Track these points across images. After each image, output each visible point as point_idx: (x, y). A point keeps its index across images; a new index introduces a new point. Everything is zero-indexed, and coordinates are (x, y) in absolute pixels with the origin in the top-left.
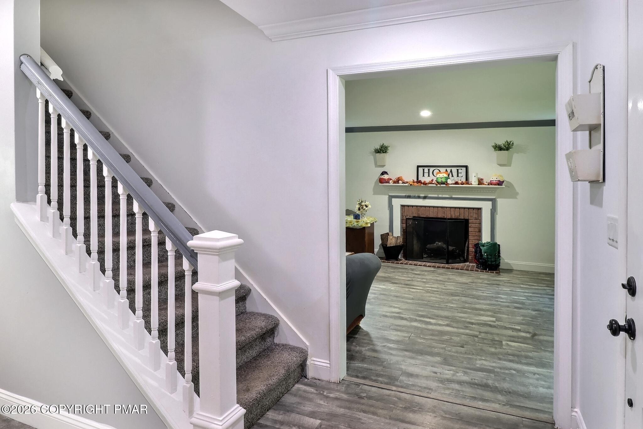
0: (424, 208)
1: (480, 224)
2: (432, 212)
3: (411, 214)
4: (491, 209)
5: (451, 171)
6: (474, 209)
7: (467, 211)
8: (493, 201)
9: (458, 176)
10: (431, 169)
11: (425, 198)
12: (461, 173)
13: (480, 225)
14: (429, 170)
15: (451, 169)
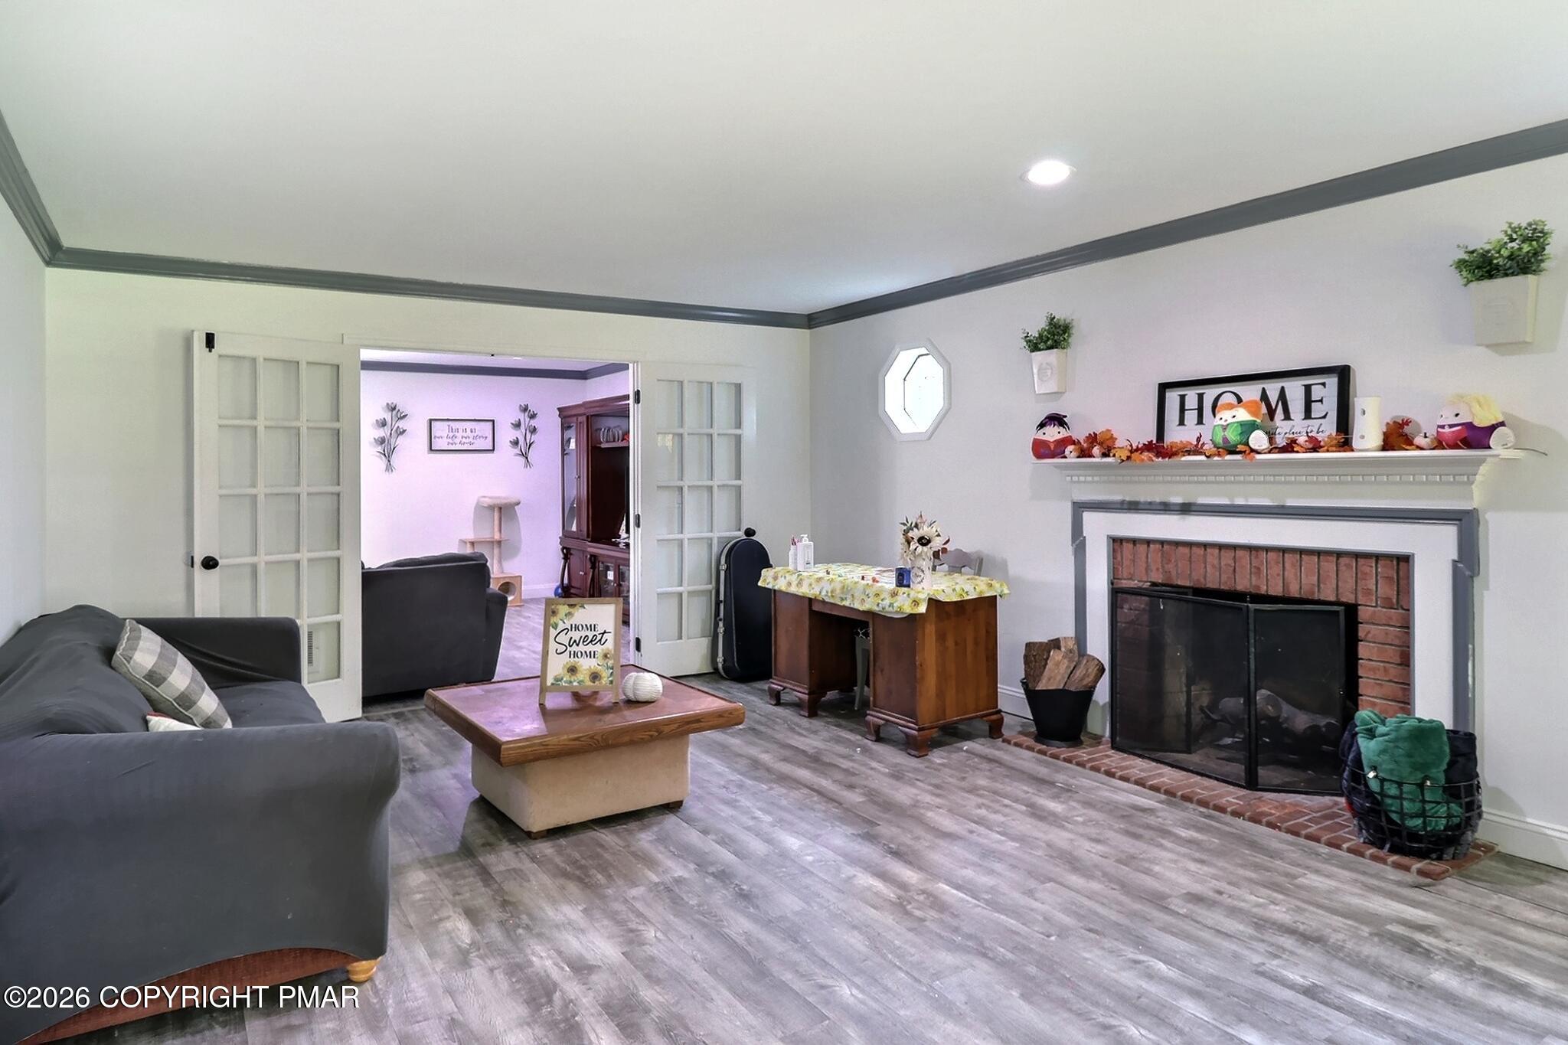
0: (1186, 550)
1: (1406, 627)
2: (1213, 566)
3: (1144, 574)
4: (1454, 561)
5: (1282, 396)
6: (1378, 557)
7: (1348, 566)
8: (1466, 523)
9: (1308, 415)
10: (1211, 393)
11: (1186, 509)
12: (1321, 401)
13: (1408, 633)
14: (1201, 396)
15: (1283, 388)
